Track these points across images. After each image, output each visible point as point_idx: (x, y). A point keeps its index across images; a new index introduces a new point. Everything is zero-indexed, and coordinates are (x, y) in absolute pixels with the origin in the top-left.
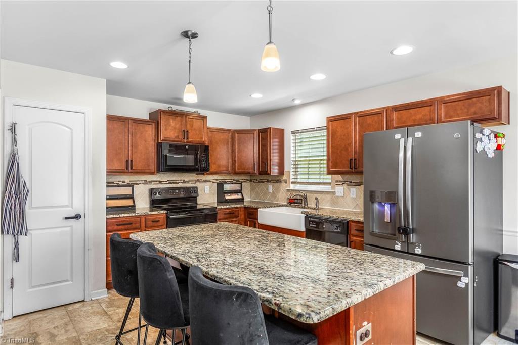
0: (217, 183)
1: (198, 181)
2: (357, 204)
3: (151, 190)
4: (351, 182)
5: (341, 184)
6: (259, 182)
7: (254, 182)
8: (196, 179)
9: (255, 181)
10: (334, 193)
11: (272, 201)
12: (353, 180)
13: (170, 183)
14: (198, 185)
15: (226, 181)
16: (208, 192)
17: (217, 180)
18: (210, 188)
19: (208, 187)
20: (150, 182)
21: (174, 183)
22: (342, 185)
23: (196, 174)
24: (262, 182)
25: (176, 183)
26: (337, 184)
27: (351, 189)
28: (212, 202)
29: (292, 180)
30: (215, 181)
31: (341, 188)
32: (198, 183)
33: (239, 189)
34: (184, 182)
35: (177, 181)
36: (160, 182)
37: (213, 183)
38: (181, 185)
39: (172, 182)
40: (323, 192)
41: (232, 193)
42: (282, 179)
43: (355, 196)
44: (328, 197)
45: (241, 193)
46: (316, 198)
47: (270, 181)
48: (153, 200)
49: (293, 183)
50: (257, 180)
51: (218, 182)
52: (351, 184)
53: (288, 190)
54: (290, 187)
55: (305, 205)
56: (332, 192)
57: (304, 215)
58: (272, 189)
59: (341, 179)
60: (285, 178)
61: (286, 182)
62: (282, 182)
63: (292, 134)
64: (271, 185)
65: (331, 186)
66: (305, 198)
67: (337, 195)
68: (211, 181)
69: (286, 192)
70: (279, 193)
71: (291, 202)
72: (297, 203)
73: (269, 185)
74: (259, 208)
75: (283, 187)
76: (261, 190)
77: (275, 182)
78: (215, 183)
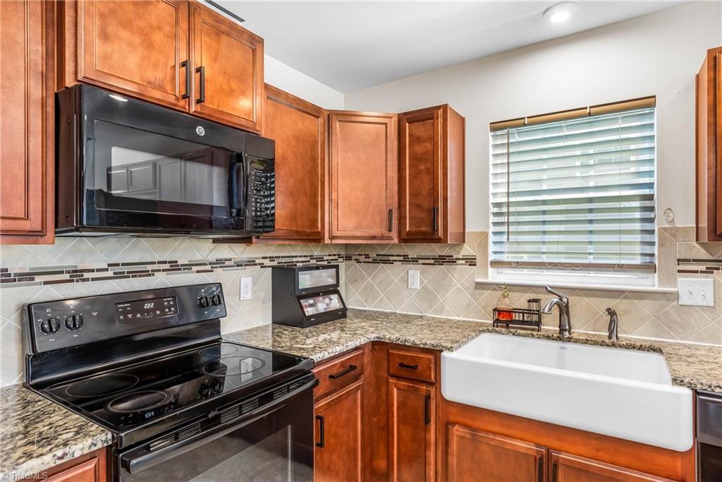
0: (273, 267)
1: (220, 263)
3: (28, 312)
5: (703, 268)
6: (375, 261)
7: (358, 261)
8: (213, 257)
9: (362, 259)
10: (676, 296)
11: (421, 312)
13: (118, 276)
14: (219, 275)
15: (294, 260)
16: (249, 296)
17: (272, 259)
18: (254, 283)
19: (249, 280)
20: (28, 277)
21: (135, 274)
22: (708, 272)
23: (215, 241)
24: (385, 262)
25: (147, 274)
26: (682, 267)
28: (261, 324)
29: (492, 257)
30: (267, 262)
32: (219, 271)
33: (331, 281)
34: (174, 267)
35: (149, 267)
36: (77, 275)
37: (263, 266)
38: (162, 280)
39: (126, 269)
40: (623, 292)
41: (317, 295)
42: (459, 253)
45: (337, 292)
46: (611, 313)
47: (415, 260)
48: (37, 356)
49: (495, 264)
50: (367, 256)
51: (275, 263)
53: (477, 283)
54: (486, 276)
55: (562, 330)
56: (664, 293)
57: (688, 393)
58: (422, 282)
59: (703, 254)
60: (467, 250)
61: (471, 262)
62: (459, 262)
63: (493, 130)
64: (416, 269)
65: (656, 275)
66: (564, 310)
67: (681, 302)
68: (257, 261)
69: (472, 289)
70: (447, 291)
71: (505, 320)
72: (523, 322)
73: (411, 269)
74: (442, 351)
75: (460, 276)
76: (381, 282)
77: (432, 261)
78: (265, 267)
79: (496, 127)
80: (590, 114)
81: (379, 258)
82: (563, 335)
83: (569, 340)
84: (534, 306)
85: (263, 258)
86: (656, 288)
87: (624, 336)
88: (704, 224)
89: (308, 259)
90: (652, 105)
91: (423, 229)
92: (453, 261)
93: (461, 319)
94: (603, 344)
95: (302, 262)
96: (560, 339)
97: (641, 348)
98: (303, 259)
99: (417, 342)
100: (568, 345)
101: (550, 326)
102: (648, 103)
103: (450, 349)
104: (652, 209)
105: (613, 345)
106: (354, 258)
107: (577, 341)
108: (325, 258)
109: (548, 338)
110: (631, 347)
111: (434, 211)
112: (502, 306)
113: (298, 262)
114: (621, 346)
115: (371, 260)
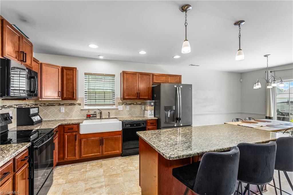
1: (4, 106)
2: (130, 113)
4: (126, 103)
6: (48, 105)
7: (41, 106)
9: (43, 105)
10: (118, 109)
12: (128, 102)
14: (3, 111)
15: (22, 105)
17: (17, 105)
19: (11, 112)
22: (122, 105)
24: (52, 105)
26: (119, 104)
27: (127, 107)
29: (85, 103)
31: (122, 106)
32: (3, 109)
40: (110, 109)
42: (76, 102)
43: (129, 110)
44: (114, 111)
45: (39, 115)
46: (109, 113)
47: (63, 105)
49: (86, 105)
51: (17, 107)
52: (127, 104)
53: (81, 109)
54: (84, 108)
55: (100, 117)
56: (116, 109)
57: (121, 122)
58: (65, 110)
59: (121, 102)
60: (78, 102)
61: (80, 104)
62: (76, 105)
63: (85, 74)
64: (63, 107)
65: (115, 106)
66: (101, 113)
67: (119, 110)
68: (13, 106)
69: (80, 111)
70: (73, 112)
71: (89, 117)
72: (93, 117)
73: (61, 107)
74: (79, 124)
75: (77, 108)
76: (50, 111)
77: (69, 105)
78: (15, 108)
79: (86, 74)
80: (105, 76)
81: (49, 104)
82: (101, 118)
83: (102, 119)
84: (95, 113)
85: (15, 105)
86: (115, 108)
87: (111, 117)
88: (122, 97)
89: (25, 105)
90: (115, 76)
91: (70, 97)
92: (75, 105)
93: (77, 118)
94: (108, 118)
95: (24, 106)
96: (101, 119)
97: (114, 118)
98: (24, 105)
99: (73, 123)
100: (102, 120)
101: (98, 117)
102: (114, 76)
103: (82, 123)
104: (114, 94)
105: (109, 118)
106: (38, 105)
107: (103, 119)
108: (30, 105)
109: (98, 119)
110: (112, 118)
111: (73, 92)
112: (88, 114)
113: (23, 106)
114: (111, 118)
115: (46, 105)
